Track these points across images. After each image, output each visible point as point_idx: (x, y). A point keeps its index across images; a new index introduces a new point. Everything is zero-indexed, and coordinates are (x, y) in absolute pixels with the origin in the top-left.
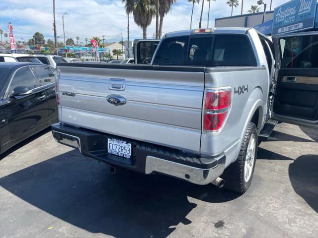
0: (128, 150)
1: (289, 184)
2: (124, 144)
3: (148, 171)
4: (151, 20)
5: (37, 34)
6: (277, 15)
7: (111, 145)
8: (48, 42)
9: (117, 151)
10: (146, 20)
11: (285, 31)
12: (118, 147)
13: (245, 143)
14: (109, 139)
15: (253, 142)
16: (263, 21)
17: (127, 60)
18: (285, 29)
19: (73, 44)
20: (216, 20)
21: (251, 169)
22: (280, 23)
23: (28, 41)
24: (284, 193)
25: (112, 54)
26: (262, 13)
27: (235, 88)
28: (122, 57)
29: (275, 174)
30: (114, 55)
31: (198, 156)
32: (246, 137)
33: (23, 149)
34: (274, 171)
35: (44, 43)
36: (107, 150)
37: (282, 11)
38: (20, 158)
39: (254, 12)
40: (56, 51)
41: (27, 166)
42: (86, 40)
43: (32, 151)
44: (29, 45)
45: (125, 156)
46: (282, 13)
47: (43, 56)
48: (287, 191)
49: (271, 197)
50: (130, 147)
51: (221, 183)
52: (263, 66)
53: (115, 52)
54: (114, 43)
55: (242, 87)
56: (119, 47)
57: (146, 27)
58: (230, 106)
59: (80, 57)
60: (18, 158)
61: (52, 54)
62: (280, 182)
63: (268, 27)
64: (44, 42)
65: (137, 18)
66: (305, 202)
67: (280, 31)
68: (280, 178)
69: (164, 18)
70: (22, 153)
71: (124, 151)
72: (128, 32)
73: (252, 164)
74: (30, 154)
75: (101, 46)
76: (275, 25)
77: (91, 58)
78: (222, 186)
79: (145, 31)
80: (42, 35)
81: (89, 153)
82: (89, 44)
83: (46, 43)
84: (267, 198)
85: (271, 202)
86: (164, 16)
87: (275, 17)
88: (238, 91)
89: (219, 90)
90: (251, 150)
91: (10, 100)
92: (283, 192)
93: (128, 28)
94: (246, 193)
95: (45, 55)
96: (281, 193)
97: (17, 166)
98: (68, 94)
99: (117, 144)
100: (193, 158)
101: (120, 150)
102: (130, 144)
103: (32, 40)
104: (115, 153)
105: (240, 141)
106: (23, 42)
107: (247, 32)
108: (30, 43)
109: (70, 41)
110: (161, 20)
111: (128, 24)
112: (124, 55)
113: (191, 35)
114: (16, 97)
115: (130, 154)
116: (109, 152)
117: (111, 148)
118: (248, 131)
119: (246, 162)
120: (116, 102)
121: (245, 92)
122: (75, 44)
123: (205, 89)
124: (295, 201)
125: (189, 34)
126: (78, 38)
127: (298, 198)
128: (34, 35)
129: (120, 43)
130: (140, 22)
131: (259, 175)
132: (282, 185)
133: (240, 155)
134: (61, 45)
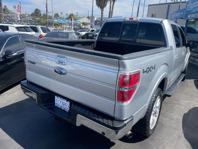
0: (67, 106)
1: (182, 131)
2: (65, 102)
3: (78, 124)
4: (107, 4)
5: (37, 10)
6: (188, 6)
7: (57, 100)
8: (43, 15)
9: (61, 105)
10: (103, 4)
11: (192, 17)
12: (61, 103)
13: (151, 104)
14: (56, 97)
15: (158, 100)
16: (179, 9)
17: (90, 30)
18: (192, 16)
19: (59, 17)
20: (149, 5)
21: (156, 119)
22: (190, 11)
23: (31, 14)
24: (177, 139)
25: (81, 24)
26: (179, 3)
27: (144, 70)
28: (88, 27)
29: (173, 121)
30: (83, 25)
31: (112, 119)
32: (153, 100)
33: (10, 91)
34: (173, 119)
35: (40, 16)
36: (54, 104)
37: (192, 3)
38: (7, 98)
39: (174, 1)
40: (47, 21)
41: (9, 104)
42: (67, 14)
43: (16, 93)
44: (32, 16)
45: (65, 110)
46: (191, 4)
47: (34, 26)
48: (179, 137)
49: (168, 141)
50: (69, 104)
51: (131, 135)
52: (171, 47)
53: (83, 24)
54: (84, 17)
55: (150, 67)
56: (86, 20)
57: (103, 9)
58: (139, 84)
59: (62, 26)
60: (6, 97)
61: (41, 25)
62: (175, 129)
63: (182, 14)
64: (41, 14)
65: (98, 3)
66: (191, 147)
67: (189, 16)
68: (176, 126)
69: (115, 3)
70: (10, 93)
71: (65, 106)
72: (92, 11)
73: (157, 116)
74: (14, 95)
75: (75, 20)
76: (186, 12)
77: (69, 26)
78: (131, 137)
79: (102, 11)
80: (39, 10)
81: (42, 105)
82: (68, 18)
83: (42, 16)
84: (165, 142)
85: (167, 146)
86: (115, 2)
87: (186, 7)
88: (146, 71)
89: (130, 73)
90: (157, 107)
91: (2, 59)
92: (176, 137)
93: (93, 8)
94: (151, 137)
95: (36, 25)
96: (176, 138)
97: (3, 104)
98: (31, 62)
99: (61, 100)
100: (109, 120)
101: (63, 105)
102: (69, 102)
103: (34, 13)
104: (59, 107)
105: (147, 105)
106: (28, 14)
107: (161, 22)
108: (32, 15)
109: (57, 15)
110: (113, 4)
111: (93, 6)
112: (89, 25)
113: (123, 21)
114: (7, 57)
115: (69, 109)
116: (56, 105)
117: (57, 102)
118: (154, 95)
119: (152, 116)
120: (60, 73)
121: (153, 70)
122: (60, 17)
123: (119, 72)
124: (184, 146)
125: (122, 21)
126: (62, 13)
127: (186, 143)
128: (35, 10)
129: (87, 18)
130: (100, 5)
131: (162, 122)
132: (176, 131)
133: (147, 113)
134: (50, 18)
